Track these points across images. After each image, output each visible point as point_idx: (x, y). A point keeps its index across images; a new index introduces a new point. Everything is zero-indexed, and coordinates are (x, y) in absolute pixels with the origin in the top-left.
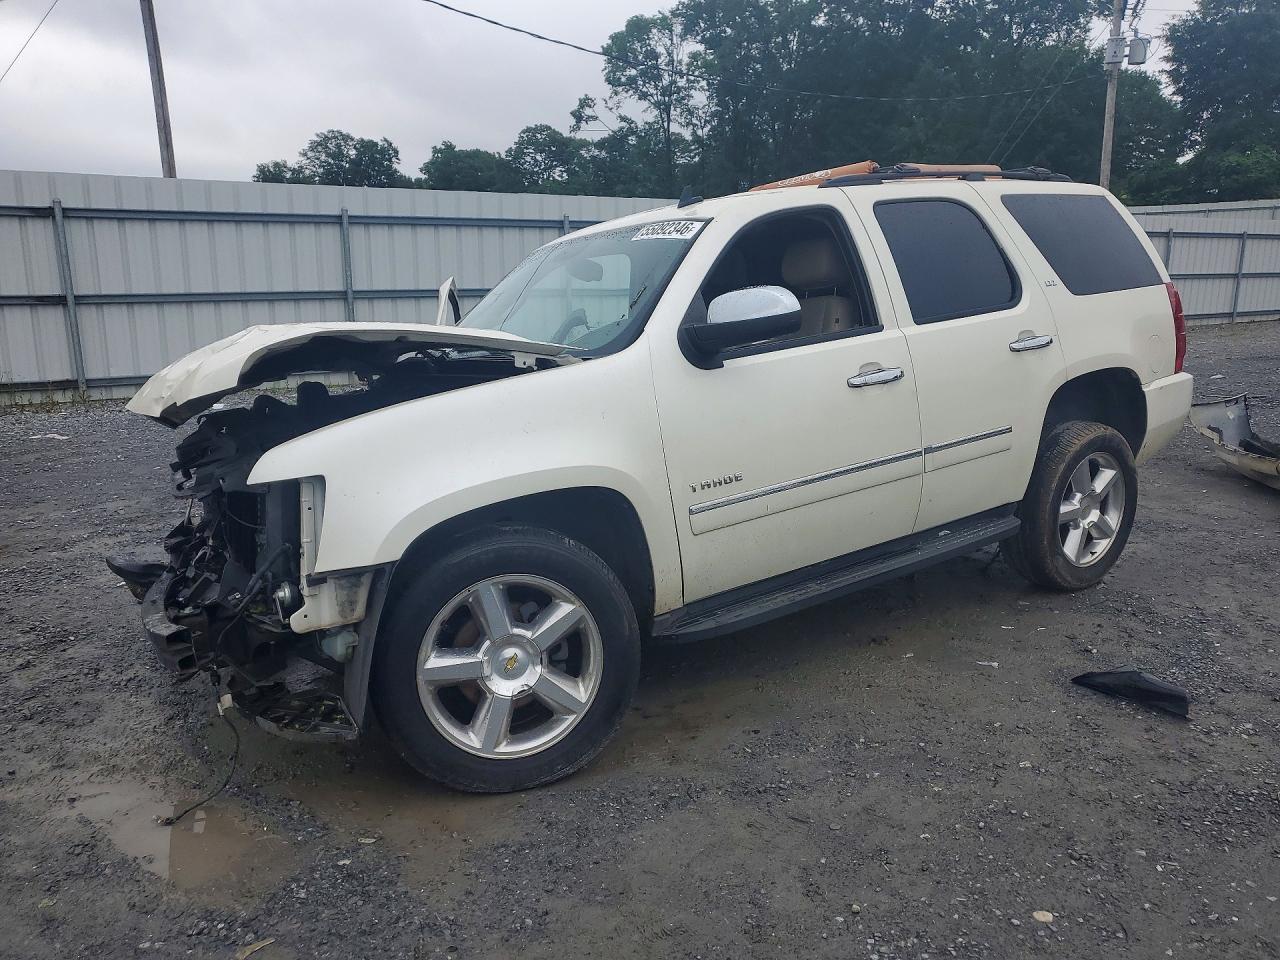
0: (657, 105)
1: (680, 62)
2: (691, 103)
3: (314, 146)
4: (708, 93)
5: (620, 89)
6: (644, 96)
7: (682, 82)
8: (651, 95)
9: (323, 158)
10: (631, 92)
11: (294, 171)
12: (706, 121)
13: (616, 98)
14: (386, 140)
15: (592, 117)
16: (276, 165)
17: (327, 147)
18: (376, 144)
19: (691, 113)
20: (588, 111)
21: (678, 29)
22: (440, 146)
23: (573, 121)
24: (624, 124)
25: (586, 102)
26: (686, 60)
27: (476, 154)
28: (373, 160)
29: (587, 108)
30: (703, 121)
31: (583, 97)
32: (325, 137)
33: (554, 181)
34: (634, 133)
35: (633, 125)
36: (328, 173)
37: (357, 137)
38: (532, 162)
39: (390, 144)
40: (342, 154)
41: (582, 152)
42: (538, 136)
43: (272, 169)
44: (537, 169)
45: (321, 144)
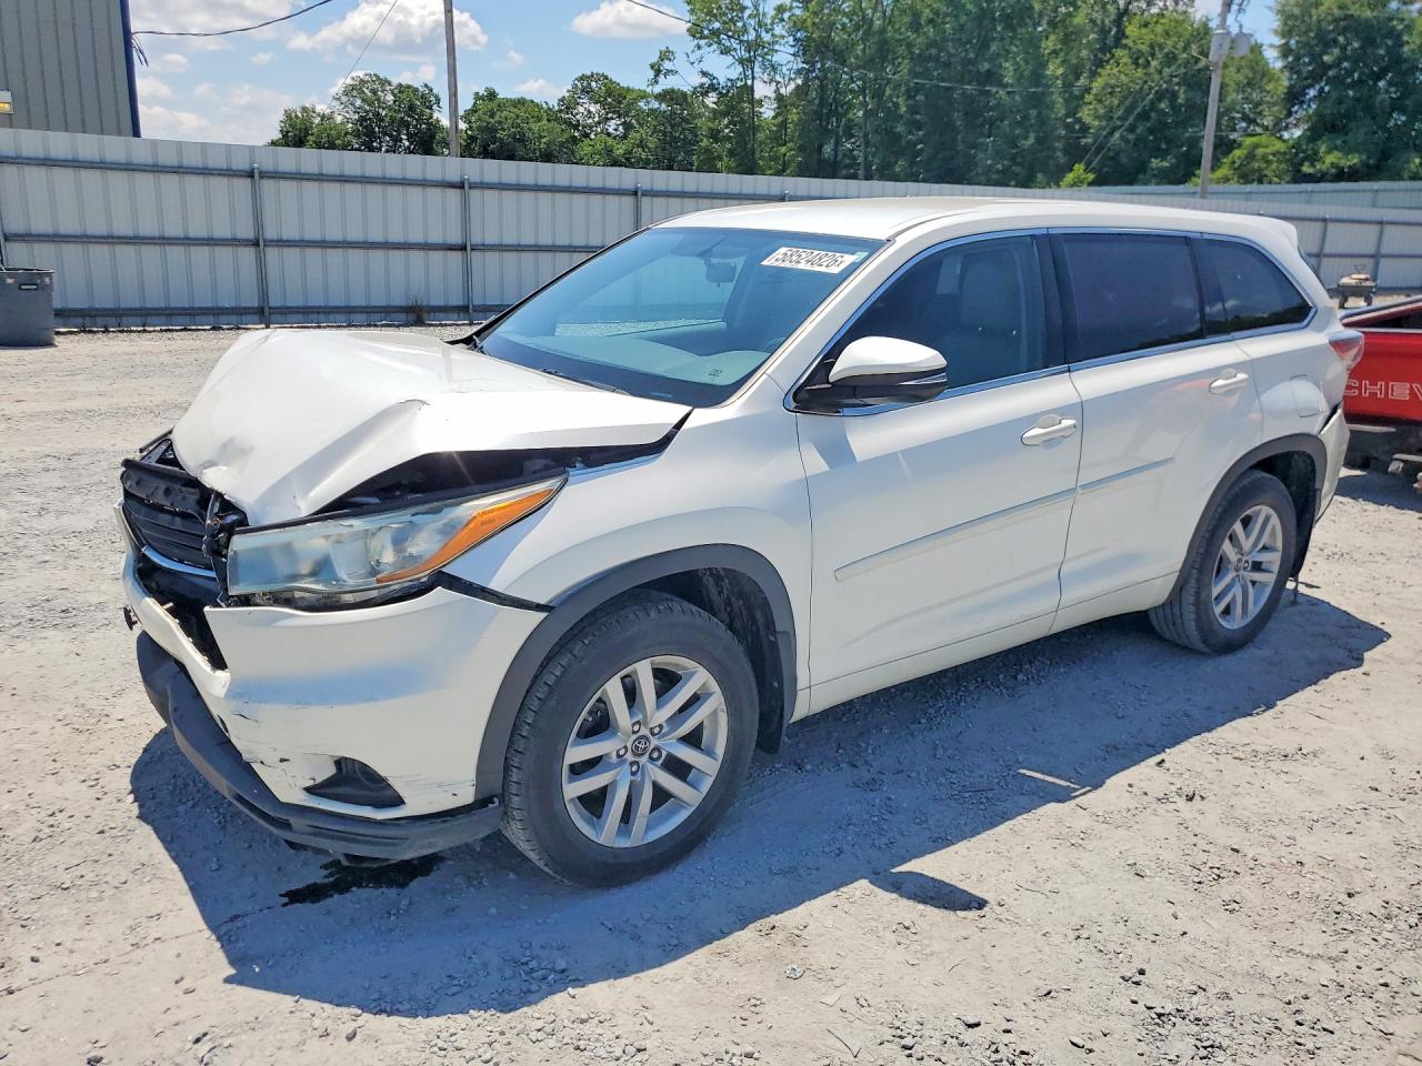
0: (741, 61)
1: (764, 14)
2: (776, 58)
3: (350, 91)
4: (794, 50)
5: (702, 42)
6: (726, 51)
7: (766, 37)
8: (735, 49)
9: (358, 103)
10: (715, 46)
11: (323, 117)
12: (790, 79)
13: (698, 53)
14: (426, 86)
15: (672, 71)
16: (304, 109)
17: (363, 92)
18: (416, 90)
19: (774, 69)
20: (667, 65)
22: (482, 92)
23: (651, 74)
24: (705, 80)
25: (666, 55)
26: (771, 12)
27: (521, 102)
28: (412, 108)
29: (667, 62)
30: (787, 79)
31: (664, 49)
32: (362, 81)
33: (609, 135)
34: (715, 90)
35: (715, 81)
36: (362, 119)
37: (395, 82)
38: (586, 113)
39: (431, 90)
40: (378, 100)
41: (641, 104)
42: (594, 84)
43: (300, 115)
44: (590, 121)
45: (354, 90)
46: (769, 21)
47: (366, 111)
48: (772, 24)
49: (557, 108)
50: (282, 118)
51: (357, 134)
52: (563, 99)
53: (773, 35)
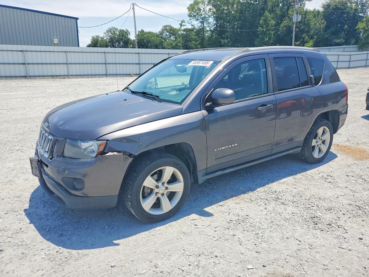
0: (201, 22)
1: (206, 11)
2: (209, 21)
3: (107, 31)
4: (213, 19)
5: (192, 18)
6: (197, 20)
7: (207, 16)
8: (199, 19)
9: (110, 34)
10: (194, 19)
11: (101, 38)
12: (213, 26)
13: (191, 21)
14: (127, 30)
15: (184, 25)
16: (97, 36)
17: (111, 32)
18: (124, 31)
19: (209, 24)
21: (206, 3)
22: (140, 30)
23: (180, 26)
24: (192, 27)
25: (183, 22)
26: (208, 10)
27: (150, 33)
28: (123, 35)
31: (182, 20)
32: (111, 29)
33: (171, 40)
34: (195, 29)
35: (195, 27)
36: (111, 38)
37: (119, 29)
38: (166, 35)
39: (128, 31)
40: (115, 33)
41: (179, 32)
42: (167, 28)
43: (95, 38)
44: (167, 37)
45: (109, 31)
46: (207, 12)
47: (112, 36)
48: (208, 13)
49: (158, 34)
50: (91, 38)
51: (110, 42)
52: (160, 32)
53: (208, 15)
